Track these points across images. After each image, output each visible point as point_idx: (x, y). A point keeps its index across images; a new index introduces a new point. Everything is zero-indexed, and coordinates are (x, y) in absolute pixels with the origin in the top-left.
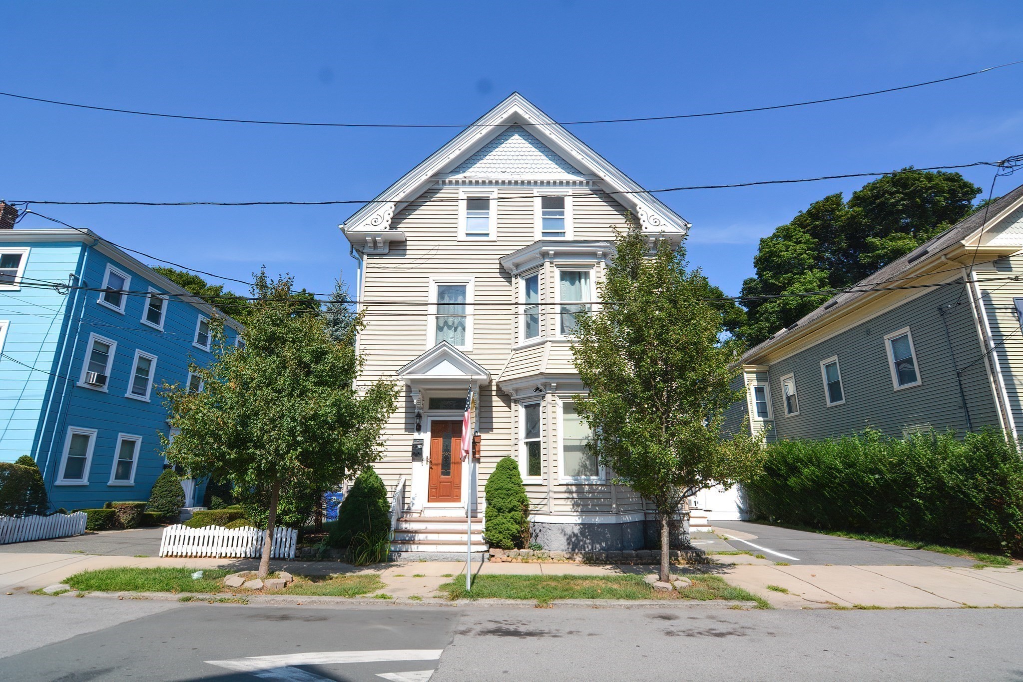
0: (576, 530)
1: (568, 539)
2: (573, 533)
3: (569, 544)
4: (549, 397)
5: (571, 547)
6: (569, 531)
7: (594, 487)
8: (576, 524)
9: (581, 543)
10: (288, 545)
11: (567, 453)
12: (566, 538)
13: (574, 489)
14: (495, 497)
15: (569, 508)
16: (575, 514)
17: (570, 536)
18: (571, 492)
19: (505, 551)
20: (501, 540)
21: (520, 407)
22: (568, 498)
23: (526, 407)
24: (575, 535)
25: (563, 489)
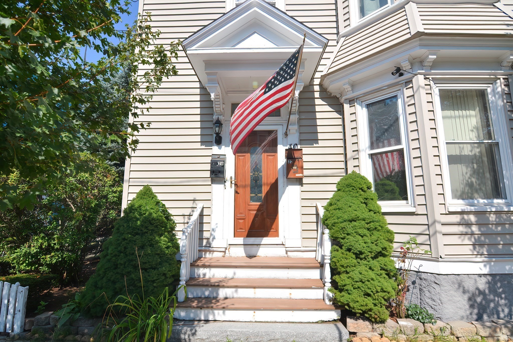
0: (482, 284)
1: (470, 299)
2: (477, 289)
3: (472, 306)
4: (420, 80)
5: (476, 311)
6: (470, 286)
7: (504, 216)
8: (480, 275)
9: (492, 305)
10: (11, 311)
11: (453, 166)
12: (466, 297)
13: (472, 218)
14: (348, 234)
15: (468, 250)
16: (479, 259)
17: (474, 295)
18: (468, 224)
19: (376, 326)
20: (370, 310)
21: (358, 107)
22: (466, 234)
23: (368, 106)
24: (481, 293)
25: (456, 219)
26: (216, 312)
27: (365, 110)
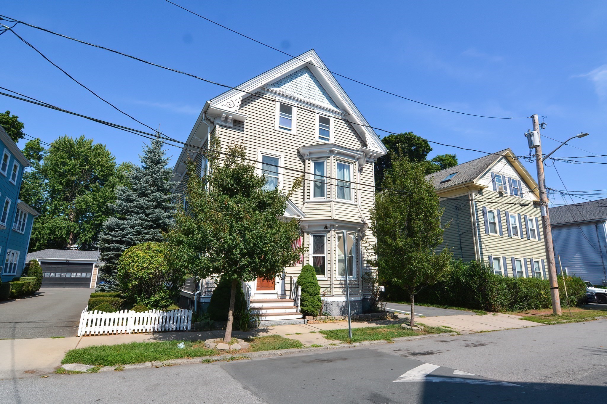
0: (344, 304)
1: (340, 309)
2: (343, 306)
3: (341, 311)
4: (332, 232)
5: (341, 313)
6: (341, 305)
7: (352, 282)
8: (343, 301)
9: (346, 311)
10: (186, 321)
11: (340, 263)
12: (339, 308)
13: (343, 282)
14: (308, 287)
15: (341, 293)
16: (344, 296)
17: (341, 308)
18: (342, 284)
19: (314, 317)
20: (314, 312)
21: (310, 236)
22: (341, 287)
23: (314, 236)
24: (343, 307)
25: (338, 282)
26: (263, 317)
27: (312, 237)
